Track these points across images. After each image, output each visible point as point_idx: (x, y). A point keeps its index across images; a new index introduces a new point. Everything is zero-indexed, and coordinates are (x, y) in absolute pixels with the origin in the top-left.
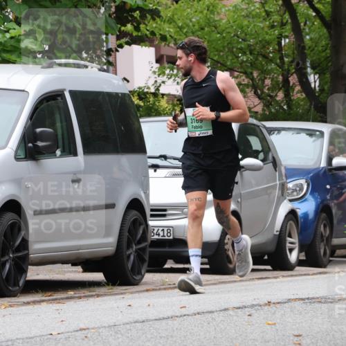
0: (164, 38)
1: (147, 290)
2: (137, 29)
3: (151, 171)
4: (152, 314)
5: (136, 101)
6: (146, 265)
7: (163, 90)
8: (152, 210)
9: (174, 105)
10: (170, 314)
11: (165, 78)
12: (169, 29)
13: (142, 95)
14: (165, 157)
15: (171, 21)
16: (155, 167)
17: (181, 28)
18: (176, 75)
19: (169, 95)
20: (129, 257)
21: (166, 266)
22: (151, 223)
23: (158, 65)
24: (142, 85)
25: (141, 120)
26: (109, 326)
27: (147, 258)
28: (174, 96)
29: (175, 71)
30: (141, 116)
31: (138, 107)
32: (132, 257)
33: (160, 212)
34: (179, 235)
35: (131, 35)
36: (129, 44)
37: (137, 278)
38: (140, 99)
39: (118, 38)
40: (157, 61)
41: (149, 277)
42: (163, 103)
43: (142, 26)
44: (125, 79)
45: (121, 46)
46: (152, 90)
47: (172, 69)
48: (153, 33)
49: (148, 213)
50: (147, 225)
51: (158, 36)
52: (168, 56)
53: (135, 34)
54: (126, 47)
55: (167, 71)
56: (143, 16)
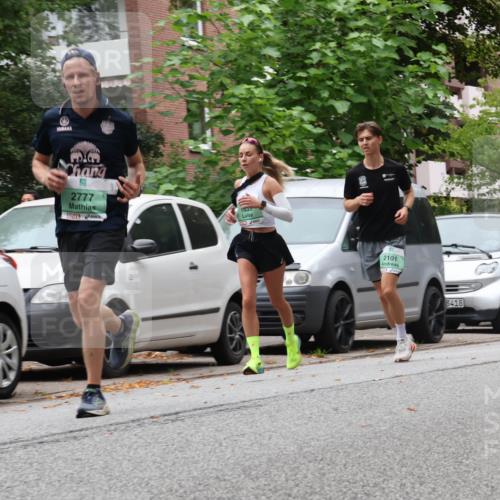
0: (452, 155)
1: (446, 347)
2: (432, 148)
3: (445, 257)
4: (450, 364)
5: (432, 203)
6: (444, 327)
7: (453, 194)
8: (447, 286)
9: (462, 206)
10: (463, 364)
11: (454, 186)
12: (456, 148)
13: (437, 199)
14: (455, 246)
15: (458, 141)
16: (448, 253)
17: (465, 147)
18: (463, 183)
19: (457, 198)
20: (430, 321)
21: (460, 328)
22: (447, 296)
23: (448, 176)
24: (437, 191)
25: (437, 218)
26: (418, 374)
27: (444, 322)
28: (461, 199)
29: (462, 180)
30: (437, 215)
31: (434, 207)
32: (433, 323)
33: (453, 287)
34: (469, 305)
35: (427, 154)
36: (425, 160)
37: (438, 337)
38: (435, 202)
39: (417, 156)
40: (448, 173)
41: (446, 337)
42: (454, 205)
43: (435, 146)
44: (423, 187)
45: (419, 162)
46: (445, 194)
47: (460, 179)
48: (444, 151)
49: (444, 288)
50: (444, 298)
51: (448, 153)
52: (456, 168)
53: (430, 152)
54: (424, 162)
55: (456, 180)
56: (436, 139)
